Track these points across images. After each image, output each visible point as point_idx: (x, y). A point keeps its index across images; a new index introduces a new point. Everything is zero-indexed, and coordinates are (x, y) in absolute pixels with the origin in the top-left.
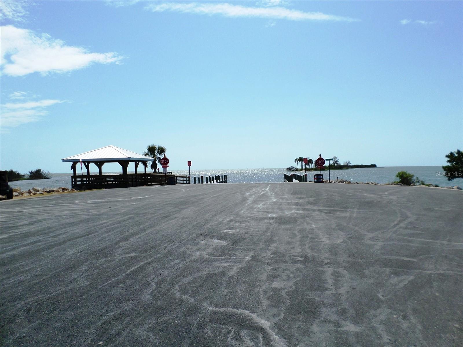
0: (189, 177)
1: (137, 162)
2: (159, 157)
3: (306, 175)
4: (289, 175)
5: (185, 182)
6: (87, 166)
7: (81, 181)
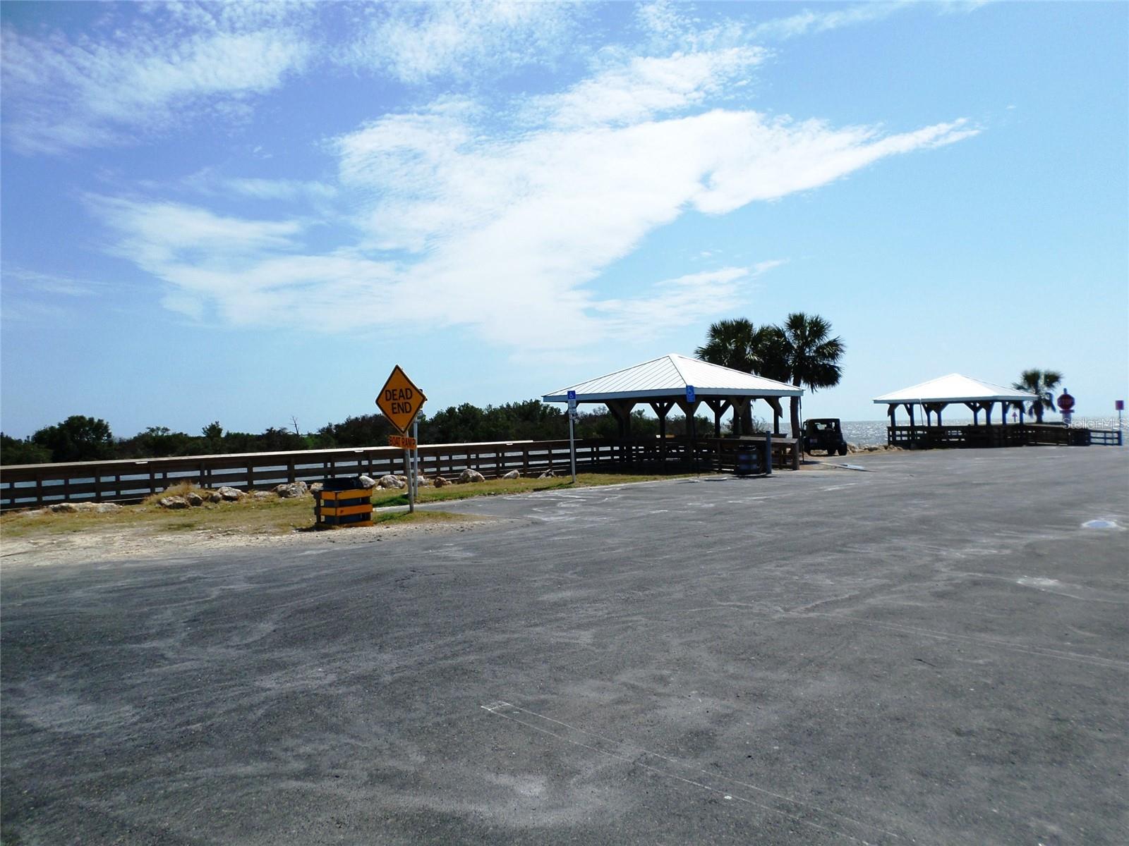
0: (1119, 433)
1: (1007, 403)
2: (1049, 392)
5: (1109, 441)
6: (910, 412)
7: (901, 436)
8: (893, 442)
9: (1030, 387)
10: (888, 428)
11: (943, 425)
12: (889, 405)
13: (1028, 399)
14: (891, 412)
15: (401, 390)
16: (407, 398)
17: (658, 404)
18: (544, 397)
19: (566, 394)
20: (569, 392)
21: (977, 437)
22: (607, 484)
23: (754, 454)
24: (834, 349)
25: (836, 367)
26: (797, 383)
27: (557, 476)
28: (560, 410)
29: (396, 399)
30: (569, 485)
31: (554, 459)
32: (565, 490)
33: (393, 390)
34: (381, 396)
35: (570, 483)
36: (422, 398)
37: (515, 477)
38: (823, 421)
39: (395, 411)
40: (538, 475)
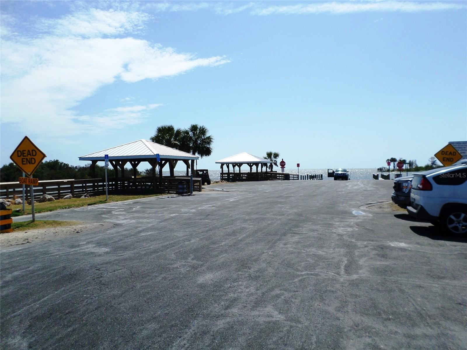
0: (298, 175)
1: (263, 164)
2: (275, 160)
3: (389, 175)
4: (376, 175)
5: (295, 178)
6: (228, 167)
7: (225, 176)
8: (222, 179)
9: (269, 158)
10: (221, 173)
11: (241, 172)
12: (221, 164)
13: (269, 162)
14: (222, 167)
15: (29, 151)
16: (33, 156)
17: (133, 162)
18: (80, 158)
19: (104, 156)
20: (105, 155)
21: (252, 177)
22: (123, 200)
23: (185, 185)
24: (209, 140)
25: (210, 148)
26: (194, 154)
27: (91, 197)
28: (68, 165)
29: (25, 156)
30: (105, 202)
31: (75, 190)
32: (104, 204)
33: (23, 151)
34: (14, 155)
35: (105, 201)
36: (43, 156)
37: (70, 198)
38: (201, 171)
39: (24, 163)
40: (80, 197)
